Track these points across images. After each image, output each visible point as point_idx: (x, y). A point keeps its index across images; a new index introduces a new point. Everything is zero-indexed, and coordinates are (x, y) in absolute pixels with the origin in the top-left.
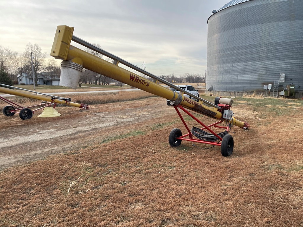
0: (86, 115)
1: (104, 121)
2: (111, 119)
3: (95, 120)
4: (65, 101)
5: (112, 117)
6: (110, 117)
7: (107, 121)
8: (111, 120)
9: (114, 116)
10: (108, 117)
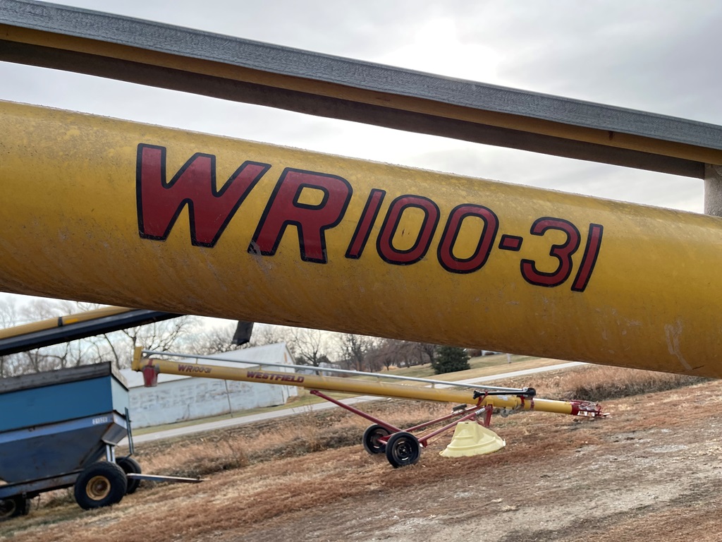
0: (581, 446)
1: (638, 478)
2: (674, 464)
3: (607, 470)
4: (519, 399)
5: (678, 453)
6: (671, 455)
7: (651, 476)
8: (672, 467)
9: (686, 447)
10: (661, 455)
